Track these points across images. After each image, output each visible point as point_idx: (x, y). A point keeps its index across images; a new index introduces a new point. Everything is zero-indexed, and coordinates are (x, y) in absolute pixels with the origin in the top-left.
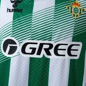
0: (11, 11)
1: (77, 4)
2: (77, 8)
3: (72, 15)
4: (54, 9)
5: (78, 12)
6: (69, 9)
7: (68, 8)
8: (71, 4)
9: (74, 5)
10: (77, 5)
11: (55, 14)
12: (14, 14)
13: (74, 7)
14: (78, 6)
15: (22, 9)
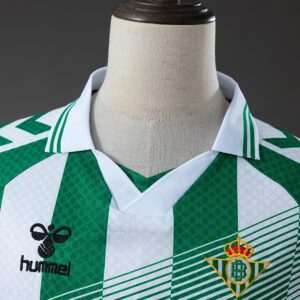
0: (33, 267)
1: (242, 249)
2: (242, 264)
3: (225, 287)
5: (245, 275)
6: (217, 268)
8: (222, 250)
9: (234, 254)
10: (242, 253)
11: (174, 283)
12: (43, 280)
13: (232, 259)
14: (244, 255)
15: (70, 264)
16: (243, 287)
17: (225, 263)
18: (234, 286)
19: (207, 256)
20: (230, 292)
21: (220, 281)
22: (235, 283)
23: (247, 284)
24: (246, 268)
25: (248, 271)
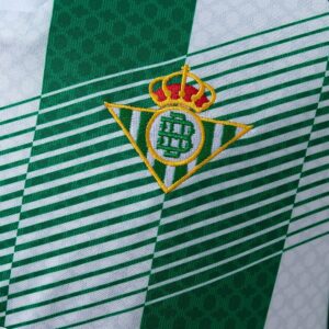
2: (184, 121)
3: (142, 166)
4: (32, 122)
5: (190, 146)
7: (126, 115)
16: (181, 172)
17: (146, 118)
18: (160, 168)
19: (110, 98)
20: (150, 180)
21: (132, 153)
22: (165, 160)
23: (192, 167)
24: (193, 131)
25: (198, 139)
